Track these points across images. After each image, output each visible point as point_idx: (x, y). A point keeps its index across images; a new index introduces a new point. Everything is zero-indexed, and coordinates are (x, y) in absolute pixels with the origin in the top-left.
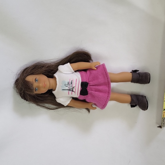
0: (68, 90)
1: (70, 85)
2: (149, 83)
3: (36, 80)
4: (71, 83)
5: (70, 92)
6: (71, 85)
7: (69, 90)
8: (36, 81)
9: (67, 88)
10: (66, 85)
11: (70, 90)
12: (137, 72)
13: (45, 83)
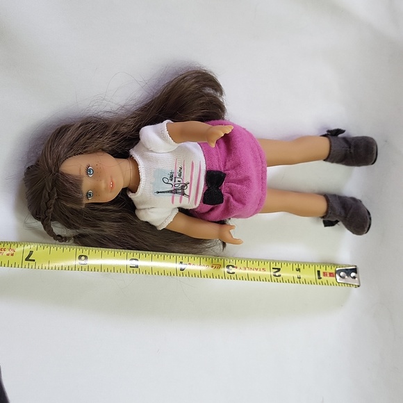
0: (171, 192)
1: (177, 180)
2: (373, 164)
3: (88, 170)
4: (180, 175)
5: (177, 197)
6: (180, 179)
7: (174, 192)
8: (88, 174)
9: (169, 188)
10: (166, 181)
11: (177, 193)
12: (340, 136)
13: (114, 180)
